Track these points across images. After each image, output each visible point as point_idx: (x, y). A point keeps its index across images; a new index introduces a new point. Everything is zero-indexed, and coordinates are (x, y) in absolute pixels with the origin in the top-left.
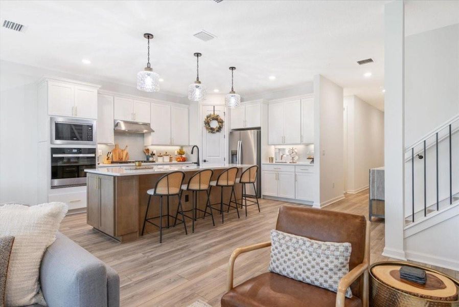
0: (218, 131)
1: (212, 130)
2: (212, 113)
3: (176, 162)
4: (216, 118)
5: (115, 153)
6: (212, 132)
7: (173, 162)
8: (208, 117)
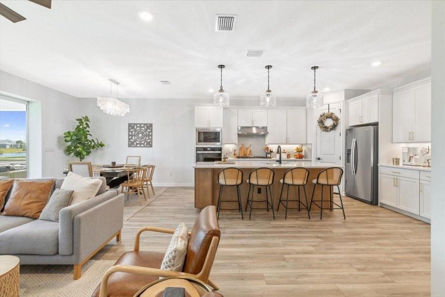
0: (331, 129)
1: (326, 129)
2: (326, 112)
3: (294, 159)
4: (330, 116)
5: (241, 150)
6: (326, 131)
7: (291, 159)
8: (321, 116)
